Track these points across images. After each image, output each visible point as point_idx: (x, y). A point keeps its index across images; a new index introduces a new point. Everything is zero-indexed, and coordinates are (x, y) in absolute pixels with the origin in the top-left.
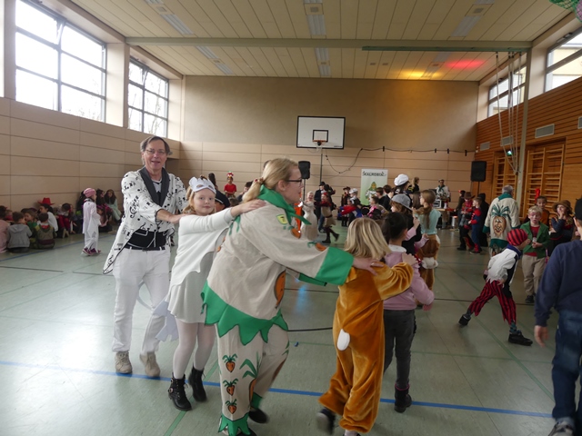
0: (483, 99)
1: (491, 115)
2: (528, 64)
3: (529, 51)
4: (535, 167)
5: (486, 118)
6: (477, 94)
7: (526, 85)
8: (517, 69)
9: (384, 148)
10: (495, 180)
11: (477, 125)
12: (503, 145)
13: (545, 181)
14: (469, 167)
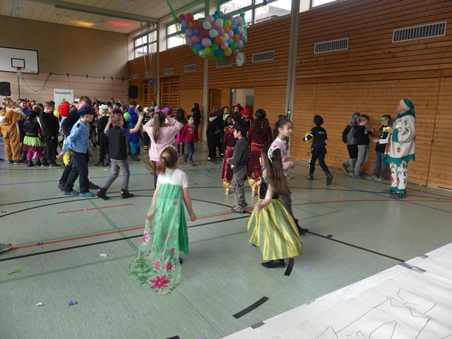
0: (131, 46)
1: (137, 57)
2: (158, 30)
3: (158, 24)
4: (165, 90)
5: (133, 58)
6: (127, 42)
7: (158, 41)
8: (152, 31)
9: (68, 74)
10: (143, 97)
11: (129, 62)
12: (147, 77)
13: (171, 98)
14: (126, 89)
